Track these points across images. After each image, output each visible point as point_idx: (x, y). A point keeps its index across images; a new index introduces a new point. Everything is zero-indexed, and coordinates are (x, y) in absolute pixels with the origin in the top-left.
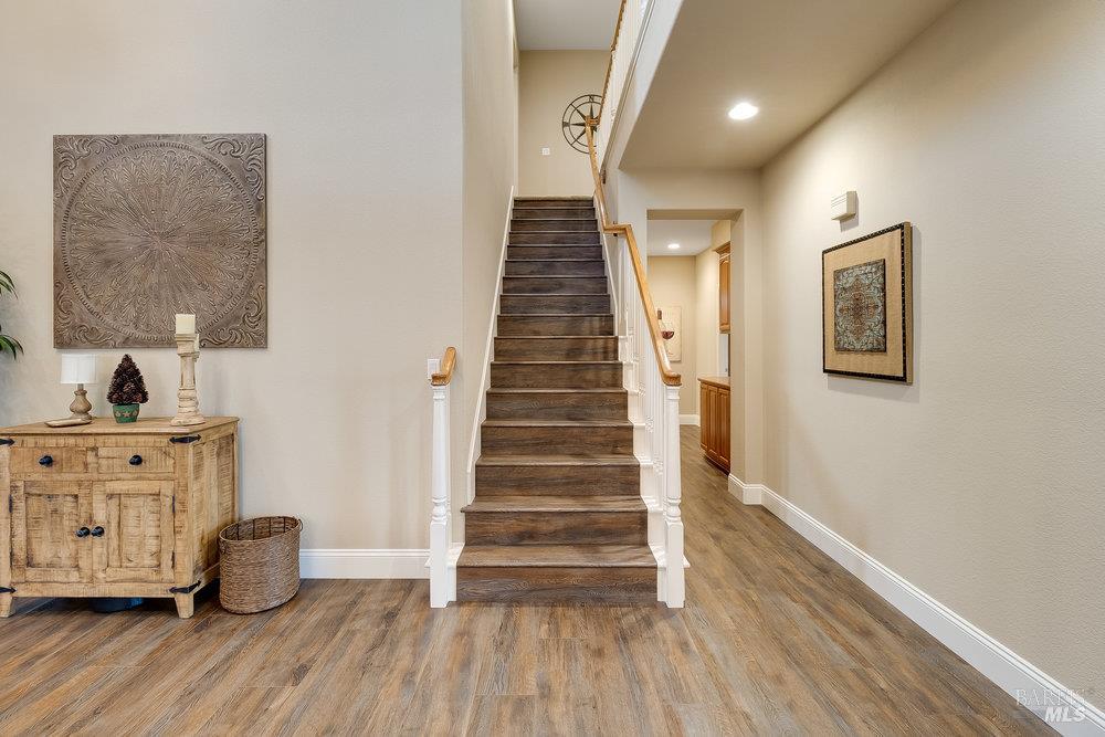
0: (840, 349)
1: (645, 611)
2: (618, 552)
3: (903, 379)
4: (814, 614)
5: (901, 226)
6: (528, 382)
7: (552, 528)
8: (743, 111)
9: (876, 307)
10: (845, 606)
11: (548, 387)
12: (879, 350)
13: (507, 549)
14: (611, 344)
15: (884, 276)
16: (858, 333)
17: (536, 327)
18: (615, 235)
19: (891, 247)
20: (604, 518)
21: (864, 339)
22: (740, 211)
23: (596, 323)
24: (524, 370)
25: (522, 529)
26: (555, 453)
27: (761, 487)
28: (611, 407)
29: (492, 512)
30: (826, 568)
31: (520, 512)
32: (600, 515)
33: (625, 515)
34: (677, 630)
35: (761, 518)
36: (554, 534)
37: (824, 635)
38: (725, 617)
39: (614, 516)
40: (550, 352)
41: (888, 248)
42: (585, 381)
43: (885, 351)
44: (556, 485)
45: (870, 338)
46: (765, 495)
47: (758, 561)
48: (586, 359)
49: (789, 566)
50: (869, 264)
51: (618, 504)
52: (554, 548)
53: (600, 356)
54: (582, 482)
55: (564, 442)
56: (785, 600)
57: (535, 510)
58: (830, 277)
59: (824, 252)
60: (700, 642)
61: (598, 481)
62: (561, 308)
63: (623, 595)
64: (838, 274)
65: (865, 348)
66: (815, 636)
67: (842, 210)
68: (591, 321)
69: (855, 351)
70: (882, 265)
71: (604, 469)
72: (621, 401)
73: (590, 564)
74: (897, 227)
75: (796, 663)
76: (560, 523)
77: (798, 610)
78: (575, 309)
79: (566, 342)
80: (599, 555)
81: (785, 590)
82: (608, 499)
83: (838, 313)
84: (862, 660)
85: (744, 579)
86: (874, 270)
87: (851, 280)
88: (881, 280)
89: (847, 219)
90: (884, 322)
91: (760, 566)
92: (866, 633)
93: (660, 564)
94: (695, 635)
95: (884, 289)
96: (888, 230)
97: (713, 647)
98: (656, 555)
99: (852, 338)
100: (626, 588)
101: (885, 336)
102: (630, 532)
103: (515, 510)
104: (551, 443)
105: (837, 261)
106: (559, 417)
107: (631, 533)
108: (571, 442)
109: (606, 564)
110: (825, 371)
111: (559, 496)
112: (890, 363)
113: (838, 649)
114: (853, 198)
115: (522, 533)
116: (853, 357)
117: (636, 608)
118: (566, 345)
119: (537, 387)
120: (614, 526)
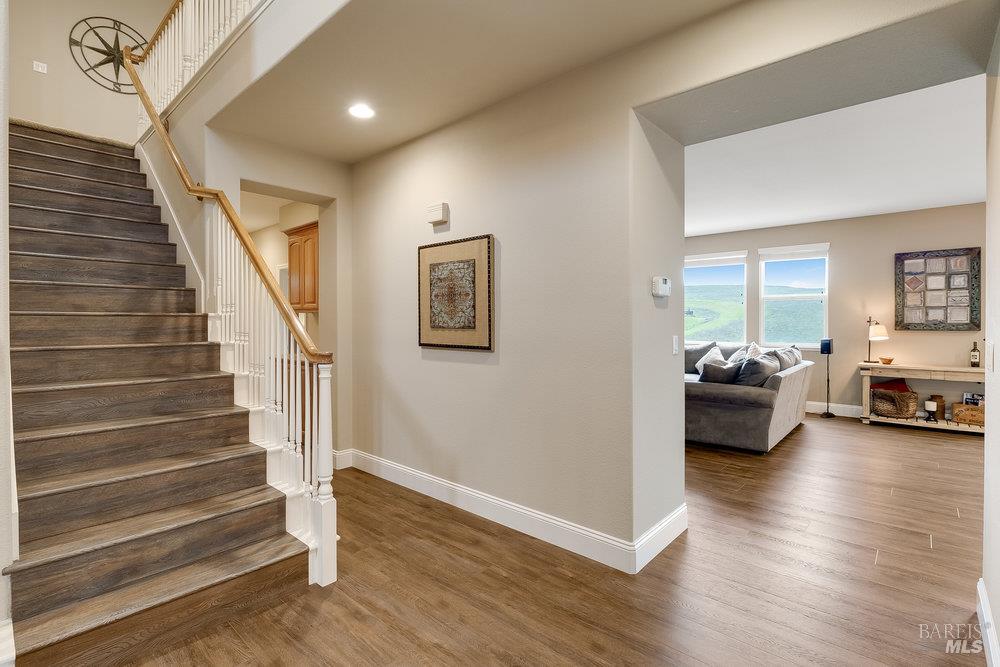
0: (434, 327)
1: (301, 601)
2: (258, 551)
3: (488, 349)
4: (441, 543)
5: (488, 237)
6: (80, 373)
7: (165, 551)
8: (361, 111)
9: (467, 295)
10: (453, 528)
11: (114, 378)
12: (469, 327)
13: (99, 600)
14: (198, 323)
15: (474, 271)
16: (452, 314)
17: (79, 300)
18: (200, 199)
19: (480, 251)
20: (236, 519)
21: (457, 319)
22: (333, 200)
23: (172, 298)
24: (75, 357)
25: (119, 566)
26: (147, 458)
27: (351, 451)
28: (213, 394)
29: (67, 559)
30: (427, 504)
31: (115, 545)
32: (231, 518)
33: (261, 509)
34: (342, 603)
35: (358, 478)
36: (170, 557)
37: (453, 556)
38: (375, 572)
39: (248, 513)
40: (108, 333)
41: (477, 252)
42: (171, 367)
43: (474, 328)
44: (160, 496)
45: (462, 318)
46: (357, 457)
47: (376, 516)
48: (164, 340)
49: (402, 511)
50: (462, 262)
51: (247, 500)
52: (174, 575)
53: (184, 337)
54: (195, 486)
55: (158, 444)
56: (412, 540)
57: (140, 535)
58: (426, 270)
59: (420, 248)
60: (369, 604)
61: (215, 480)
62: (113, 277)
63: (273, 594)
64: (433, 267)
65: (457, 325)
66: (448, 559)
67: (439, 217)
68: (165, 296)
69: (449, 328)
70: (472, 264)
71: (223, 464)
72: (225, 386)
73: (234, 575)
74: (484, 237)
75: (447, 585)
76: (178, 541)
77: (426, 544)
78: (134, 280)
79: (133, 319)
80: (239, 561)
81: (408, 532)
82: (232, 496)
83: (433, 297)
84: (484, 563)
85: (373, 534)
86: (466, 266)
87: (446, 273)
88: (471, 274)
89: (440, 224)
90: (474, 306)
91: (380, 520)
92: (477, 543)
93: (311, 546)
94: (361, 601)
95: (474, 282)
96: (477, 238)
97: (381, 603)
98: (302, 539)
99: (446, 318)
100: (277, 585)
101: (474, 317)
102: (266, 524)
103: (105, 544)
104: (138, 447)
105: (430, 257)
106: (141, 413)
107: (269, 525)
108: (170, 442)
109: (253, 568)
110: (420, 345)
111: (165, 510)
112: (478, 337)
113: (467, 562)
114: (446, 208)
115: (118, 571)
116: (446, 333)
117: (291, 601)
118: (134, 323)
119: (94, 379)
120: (248, 524)
